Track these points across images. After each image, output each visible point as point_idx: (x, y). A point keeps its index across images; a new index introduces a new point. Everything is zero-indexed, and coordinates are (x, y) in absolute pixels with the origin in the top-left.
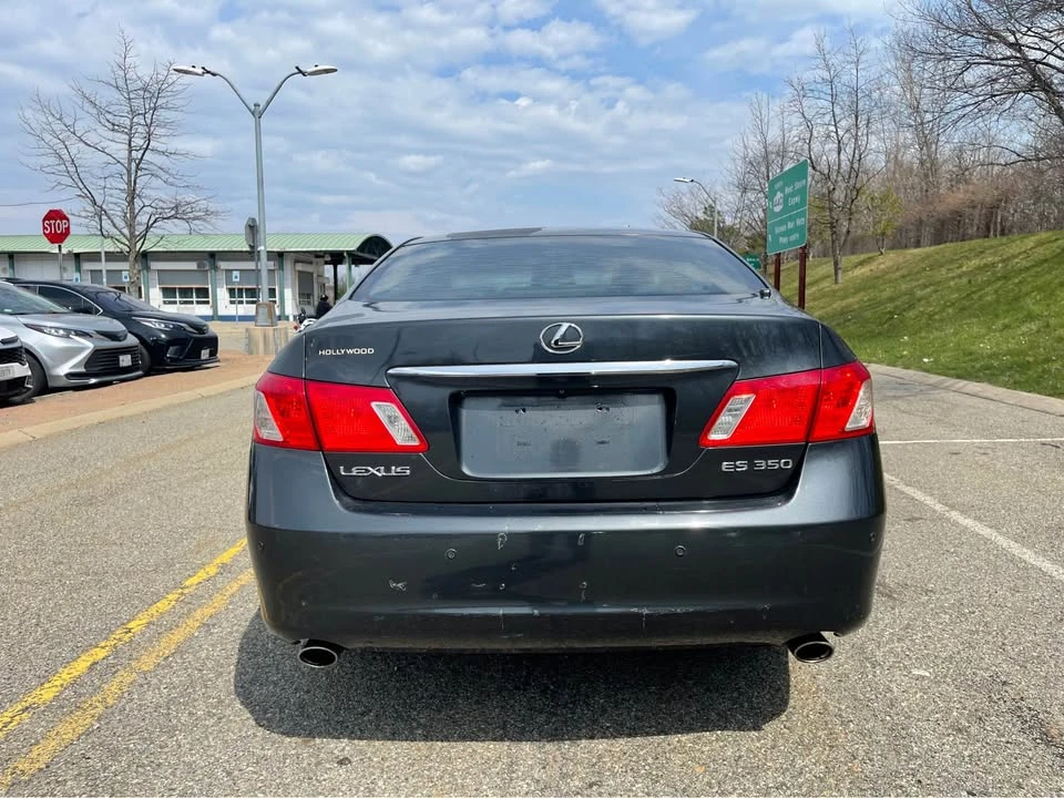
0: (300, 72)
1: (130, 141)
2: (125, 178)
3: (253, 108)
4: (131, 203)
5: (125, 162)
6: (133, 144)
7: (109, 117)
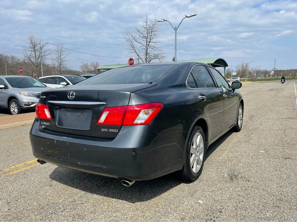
0: (187, 17)
1: (147, 40)
2: (145, 49)
3: (175, 28)
4: (146, 56)
5: (145, 45)
6: (148, 41)
7: (143, 35)
